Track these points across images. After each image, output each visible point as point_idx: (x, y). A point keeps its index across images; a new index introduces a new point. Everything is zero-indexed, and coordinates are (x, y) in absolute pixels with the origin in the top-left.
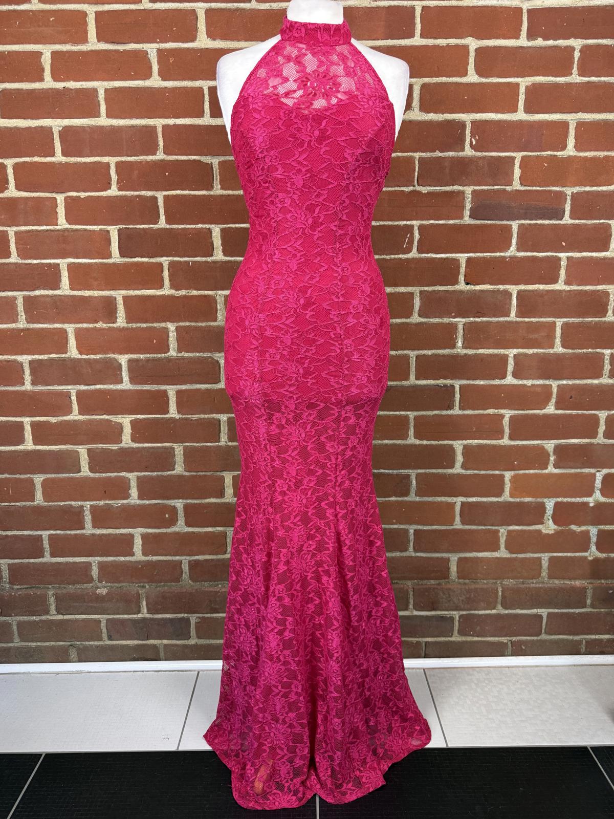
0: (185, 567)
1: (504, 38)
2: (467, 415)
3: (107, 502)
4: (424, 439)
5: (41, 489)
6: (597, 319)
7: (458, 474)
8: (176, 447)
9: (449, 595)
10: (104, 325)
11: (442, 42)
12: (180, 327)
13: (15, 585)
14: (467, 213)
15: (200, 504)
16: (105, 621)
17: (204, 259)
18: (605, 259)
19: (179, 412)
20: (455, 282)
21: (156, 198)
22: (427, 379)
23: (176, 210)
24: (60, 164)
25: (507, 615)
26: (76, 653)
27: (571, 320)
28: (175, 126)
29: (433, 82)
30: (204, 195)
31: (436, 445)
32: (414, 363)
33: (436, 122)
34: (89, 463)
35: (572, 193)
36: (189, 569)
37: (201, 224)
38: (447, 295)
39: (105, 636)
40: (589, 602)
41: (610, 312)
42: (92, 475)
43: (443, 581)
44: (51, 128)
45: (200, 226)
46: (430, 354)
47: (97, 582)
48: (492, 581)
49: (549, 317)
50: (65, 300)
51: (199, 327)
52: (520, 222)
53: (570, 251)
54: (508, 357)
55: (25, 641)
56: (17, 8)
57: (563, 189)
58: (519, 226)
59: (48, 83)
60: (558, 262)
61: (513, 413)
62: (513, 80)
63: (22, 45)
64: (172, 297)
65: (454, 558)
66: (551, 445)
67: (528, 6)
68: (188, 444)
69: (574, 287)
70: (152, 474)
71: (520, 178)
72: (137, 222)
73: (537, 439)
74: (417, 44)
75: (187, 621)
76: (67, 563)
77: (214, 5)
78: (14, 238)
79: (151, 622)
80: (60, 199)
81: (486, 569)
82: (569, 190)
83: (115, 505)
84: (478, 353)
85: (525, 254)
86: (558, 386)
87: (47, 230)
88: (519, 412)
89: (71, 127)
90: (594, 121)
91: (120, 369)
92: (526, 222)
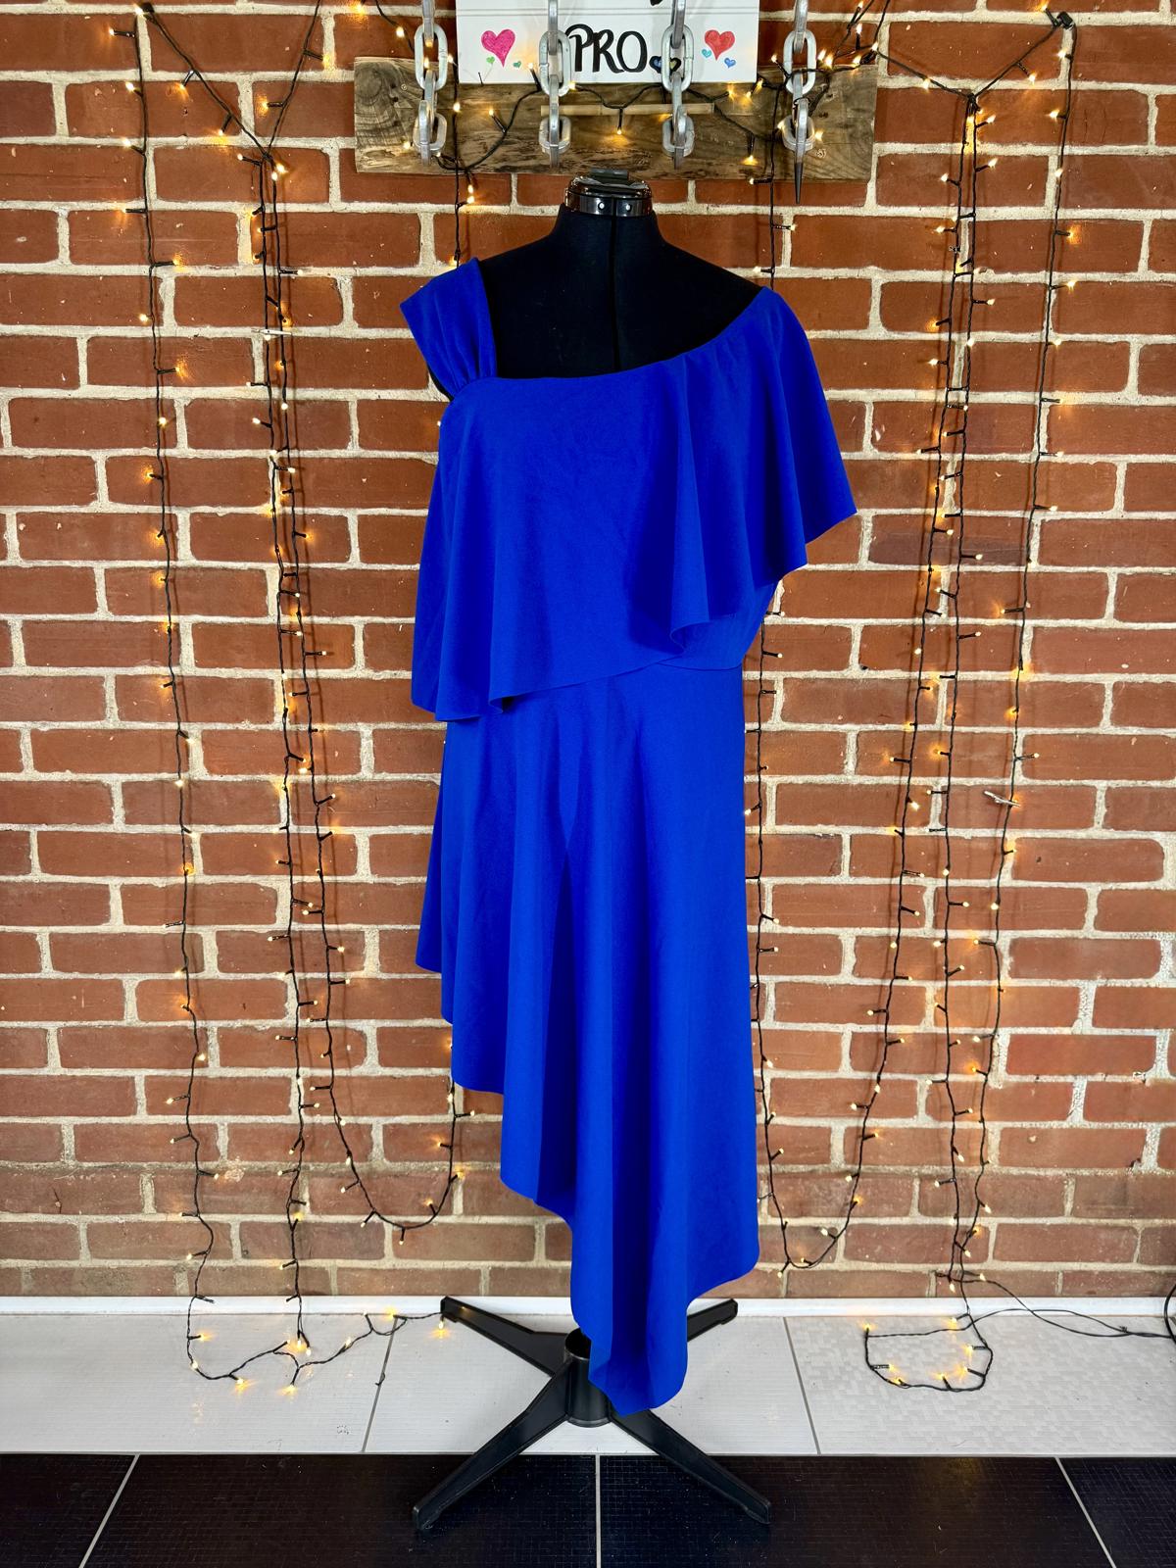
0: (378, 1136)
1: (931, 268)
2: (865, 885)
3: (248, 1022)
4: (792, 925)
5: (135, 999)
6: (1084, 730)
7: (848, 985)
8: (366, 932)
9: (830, 1191)
10: (253, 727)
11: (827, 273)
12: (380, 730)
13: (85, 1161)
14: (864, 552)
15: (404, 1029)
16: (238, 1226)
18: (1097, 630)
19: (373, 873)
20: (843, 664)
21: (346, 518)
22: (795, 824)
23: (379, 539)
24: (187, 460)
25: (928, 1227)
26: (185, 1280)
27: (1040, 731)
28: (379, 401)
31: (811, 935)
32: (774, 797)
34: (219, 956)
35: (1043, 521)
36: (385, 1140)
38: (830, 686)
39: (237, 1249)
40: (1069, 1206)
41: (1106, 719)
42: (222, 976)
43: (820, 1168)
44: (172, 401)
46: (800, 782)
47: (225, 1158)
48: (902, 1169)
49: (1003, 725)
50: (187, 684)
51: (411, 731)
52: (954, 568)
53: (1038, 616)
54: (932, 792)
55: (100, 1258)
56: (122, 207)
57: (1028, 515)
58: (952, 574)
59: (170, 328)
60: (1018, 634)
61: (941, 883)
62: (945, 337)
63: (126, 267)
64: (369, 681)
65: (839, 1128)
66: (1005, 939)
67: (971, 219)
68: (387, 927)
69: (1046, 677)
70: (325, 976)
71: (955, 496)
72: (311, 558)
73: (981, 927)
74: (785, 275)
75: (380, 1229)
76: (175, 1126)
77: (449, 208)
78: (103, 580)
79: (317, 1229)
80: (183, 516)
81: (892, 1147)
82: (1038, 517)
83: (261, 1028)
84: (881, 782)
85: (962, 621)
86: (1019, 841)
87: (160, 568)
88: (952, 883)
89: (205, 400)
90: (1080, 405)
91: (277, 800)
92: (965, 568)
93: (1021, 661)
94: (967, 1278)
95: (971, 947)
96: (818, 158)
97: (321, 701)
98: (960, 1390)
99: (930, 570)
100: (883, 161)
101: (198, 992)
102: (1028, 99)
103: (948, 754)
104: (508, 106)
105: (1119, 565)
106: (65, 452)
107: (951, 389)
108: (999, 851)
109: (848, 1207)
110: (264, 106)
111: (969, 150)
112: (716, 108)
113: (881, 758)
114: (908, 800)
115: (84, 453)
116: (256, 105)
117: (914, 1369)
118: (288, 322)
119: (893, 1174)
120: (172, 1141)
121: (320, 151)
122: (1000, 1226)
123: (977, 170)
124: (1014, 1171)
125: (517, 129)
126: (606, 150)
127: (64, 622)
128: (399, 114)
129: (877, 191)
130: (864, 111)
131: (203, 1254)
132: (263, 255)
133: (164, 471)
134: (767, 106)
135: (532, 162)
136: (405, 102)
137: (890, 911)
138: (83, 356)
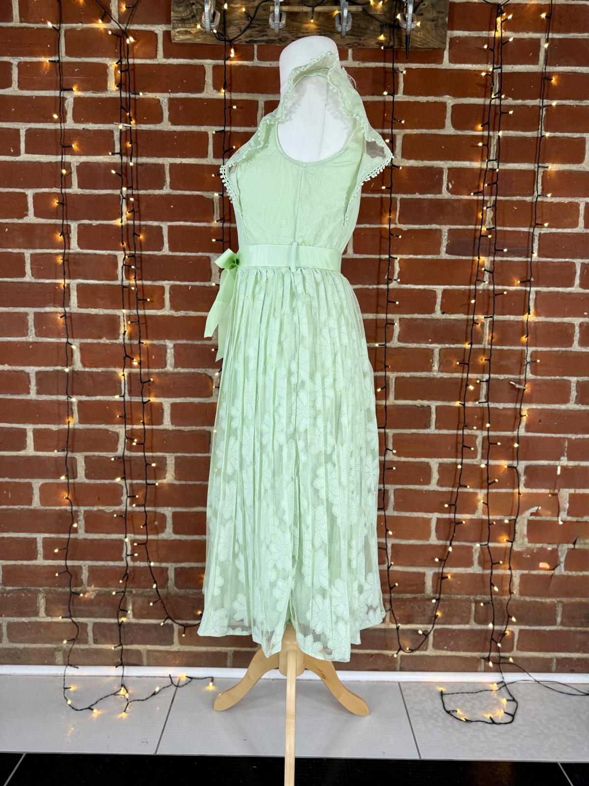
0: (171, 574)
1: (478, 97)
2: (443, 434)
3: (101, 508)
4: (402, 456)
5: (39, 494)
6: (564, 349)
7: (434, 491)
8: (168, 457)
9: (425, 609)
10: (108, 341)
11: (422, 99)
12: (178, 344)
13: (8, 586)
14: (443, 249)
15: (187, 513)
16: (92, 625)
17: (202, 284)
18: (570, 294)
19: (172, 424)
20: (432, 311)
21: (160, 228)
22: (405, 399)
23: (179, 239)
24: (77, 195)
25: (479, 630)
26: (62, 656)
27: (540, 349)
28: (181, 164)
29: (415, 133)
30: (205, 227)
31: (413, 462)
32: (394, 384)
33: (416, 167)
34: (86, 470)
35: (540, 234)
36: (176, 576)
37: (202, 252)
39: (91, 638)
40: (559, 620)
41: (576, 343)
43: (418, 596)
44: (70, 163)
45: (200, 254)
46: (408, 376)
47: (86, 585)
48: (465, 597)
49: (519, 345)
50: (73, 317)
51: (195, 345)
52: (491, 258)
53: (538, 286)
54: (481, 381)
55: (14, 642)
56: (46, 60)
57: (532, 230)
58: (491, 261)
59: (70, 124)
60: (527, 295)
61: (485, 433)
62: (486, 133)
63: (48, 91)
64: (172, 317)
65: (429, 573)
66: (522, 465)
67: (499, 70)
68: (179, 454)
69: (542, 319)
70: (144, 482)
71: (492, 219)
72: (143, 248)
73: (508, 459)
74: (400, 100)
75: (171, 627)
76: (59, 567)
77: (221, 62)
78: (30, 260)
79: (136, 627)
80: (74, 226)
81: (460, 584)
82: (537, 231)
83: (108, 511)
84: (453, 376)
85: (497, 287)
86: (529, 410)
87: (60, 254)
88: (492, 433)
89: (88, 163)
90: (559, 171)
91: (120, 382)
92: (498, 259)
93: (529, 309)
94: (502, 661)
95: (502, 471)
96: (417, 37)
97: (146, 327)
98: (500, 724)
99: (479, 258)
100: (452, 40)
101: (74, 491)
102: (530, 8)
103: (489, 360)
104: (253, 7)
105: (582, 258)
106: (11, 190)
107: (489, 160)
108: (518, 416)
109: (433, 619)
110: (124, 8)
111: (498, 34)
112: (363, 9)
113: (453, 363)
114: (467, 385)
115: (22, 190)
116: (119, 7)
117: (473, 712)
118: (133, 122)
119: (460, 599)
120: (57, 575)
121: (152, 32)
122: (521, 631)
123: (503, 44)
124: (528, 599)
125: (258, 20)
126: (305, 31)
127: (7, 282)
128: (195, 11)
129: (449, 55)
130: (442, 13)
131: (72, 641)
132: (120, 85)
133: (64, 200)
134: (390, 9)
135: (265, 38)
136: (198, 5)
137: (457, 449)
138: (23, 139)
